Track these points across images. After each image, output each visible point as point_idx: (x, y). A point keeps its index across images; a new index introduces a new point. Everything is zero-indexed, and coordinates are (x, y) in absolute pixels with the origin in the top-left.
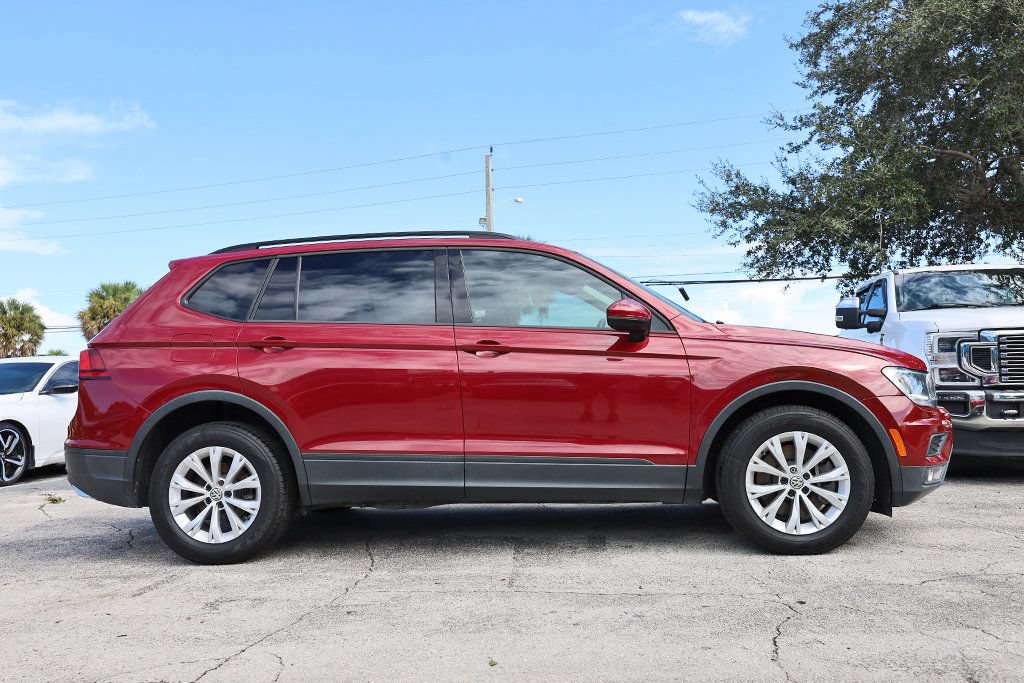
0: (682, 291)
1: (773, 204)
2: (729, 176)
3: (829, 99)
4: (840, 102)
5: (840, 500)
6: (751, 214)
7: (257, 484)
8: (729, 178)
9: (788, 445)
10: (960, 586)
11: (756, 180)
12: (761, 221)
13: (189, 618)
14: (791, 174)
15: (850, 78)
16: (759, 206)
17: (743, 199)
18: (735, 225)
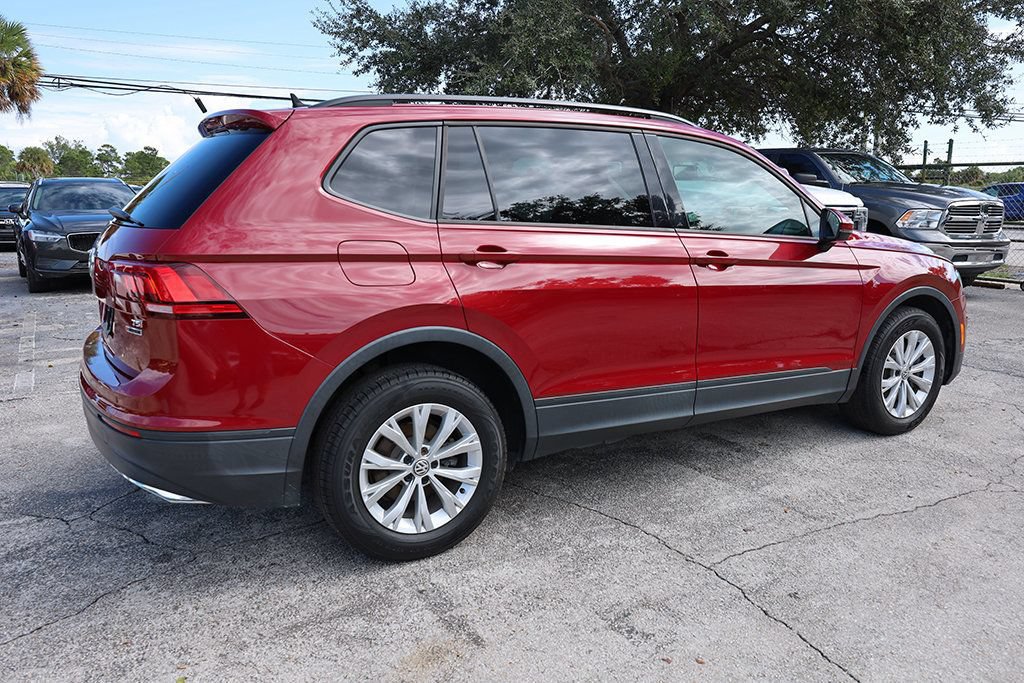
0: (198, 102)
12: (380, 51)
17: (366, 26)
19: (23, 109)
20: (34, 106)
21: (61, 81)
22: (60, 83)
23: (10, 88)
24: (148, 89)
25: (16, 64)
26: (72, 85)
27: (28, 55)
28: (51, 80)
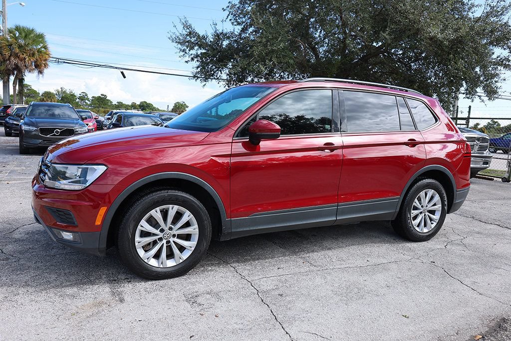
0: (122, 73)
11: (199, 31)
12: (199, 52)
14: (217, 32)
17: (193, 40)
19: (41, 72)
20: (46, 71)
21: (60, 60)
22: (58, 61)
23: (35, 62)
24: (100, 66)
25: (39, 51)
26: (64, 62)
27: (45, 47)
28: (55, 59)
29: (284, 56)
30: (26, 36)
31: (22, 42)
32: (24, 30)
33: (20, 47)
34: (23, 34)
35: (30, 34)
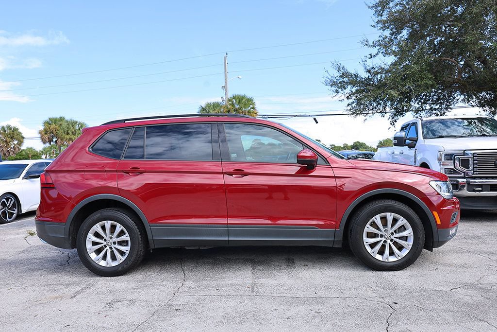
0: (315, 119)
1: (359, 82)
2: (339, 68)
3: (387, 33)
4: (392, 34)
5: (409, 245)
6: (349, 87)
7: (128, 239)
8: (339, 70)
9: (384, 219)
10: (470, 292)
11: (352, 71)
12: (354, 90)
13: (99, 314)
14: (368, 68)
15: (397, 23)
16: (353, 83)
18: (342, 92)
21: (265, 116)
24: (295, 116)
25: (249, 112)
26: (268, 117)
27: (253, 108)
28: (261, 116)
29: (422, 79)
30: (239, 102)
31: (237, 107)
32: (238, 98)
33: (236, 110)
34: (238, 101)
35: (242, 99)
